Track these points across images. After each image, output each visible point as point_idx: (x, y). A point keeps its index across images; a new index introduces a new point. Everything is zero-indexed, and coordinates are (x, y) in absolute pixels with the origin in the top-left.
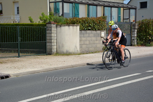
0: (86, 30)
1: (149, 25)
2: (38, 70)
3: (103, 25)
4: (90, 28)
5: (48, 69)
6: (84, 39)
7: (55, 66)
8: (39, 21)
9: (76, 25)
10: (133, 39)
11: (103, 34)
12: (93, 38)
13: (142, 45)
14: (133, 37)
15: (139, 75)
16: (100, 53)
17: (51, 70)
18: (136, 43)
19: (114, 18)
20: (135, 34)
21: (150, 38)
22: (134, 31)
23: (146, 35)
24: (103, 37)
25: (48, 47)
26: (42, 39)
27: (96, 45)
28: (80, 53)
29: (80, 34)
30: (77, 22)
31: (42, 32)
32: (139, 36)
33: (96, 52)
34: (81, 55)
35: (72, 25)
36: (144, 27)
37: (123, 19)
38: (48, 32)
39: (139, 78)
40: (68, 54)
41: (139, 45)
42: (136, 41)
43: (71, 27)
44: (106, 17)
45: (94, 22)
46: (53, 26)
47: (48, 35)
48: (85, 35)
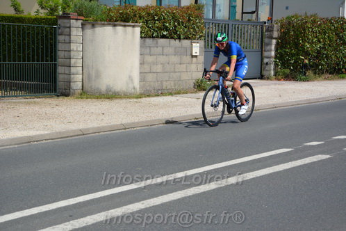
0: (157, 37)
1: (304, 30)
2: (39, 136)
3: (198, 27)
4: (165, 33)
5: (64, 132)
6: (149, 59)
7: (82, 126)
8: (38, 10)
9: (133, 24)
10: (267, 64)
11: (197, 48)
12: (173, 56)
13: (287, 77)
14: (268, 57)
15: (288, 152)
16: (189, 95)
17: (72, 135)
18: (272, 73)
19: (220, 10)
20: (271, 50)
21: (306, 61)
22: (270, 44)
23: (298, 55)
24: (196, 56)
25: (61, 77)
26: (47, 56)
27: (179, 74)
28: (141, 94)
29: (141, 47)
30: (135, 16)
31: (47, 40)
32: (280, 56)
33: (178, 93)
34: (144, 100)
35: (122, 23)
36: (292, 33)
37: (243, 13)
38: (61, 38)
39: (291, 160)
40: (111, 95)
41: (280, 77)
42: (272, 67)
43: (120, 29)
44: (203, 6)
45: (175, 20)
46: (76, 24)
47: (60, 47)
48: (154, 50)
